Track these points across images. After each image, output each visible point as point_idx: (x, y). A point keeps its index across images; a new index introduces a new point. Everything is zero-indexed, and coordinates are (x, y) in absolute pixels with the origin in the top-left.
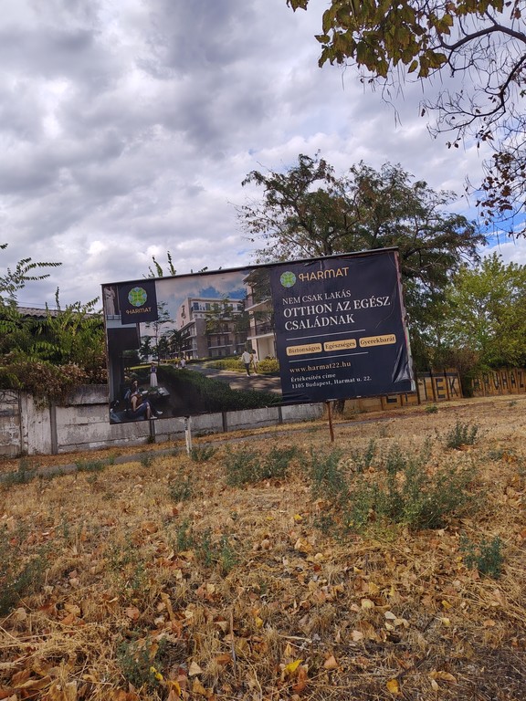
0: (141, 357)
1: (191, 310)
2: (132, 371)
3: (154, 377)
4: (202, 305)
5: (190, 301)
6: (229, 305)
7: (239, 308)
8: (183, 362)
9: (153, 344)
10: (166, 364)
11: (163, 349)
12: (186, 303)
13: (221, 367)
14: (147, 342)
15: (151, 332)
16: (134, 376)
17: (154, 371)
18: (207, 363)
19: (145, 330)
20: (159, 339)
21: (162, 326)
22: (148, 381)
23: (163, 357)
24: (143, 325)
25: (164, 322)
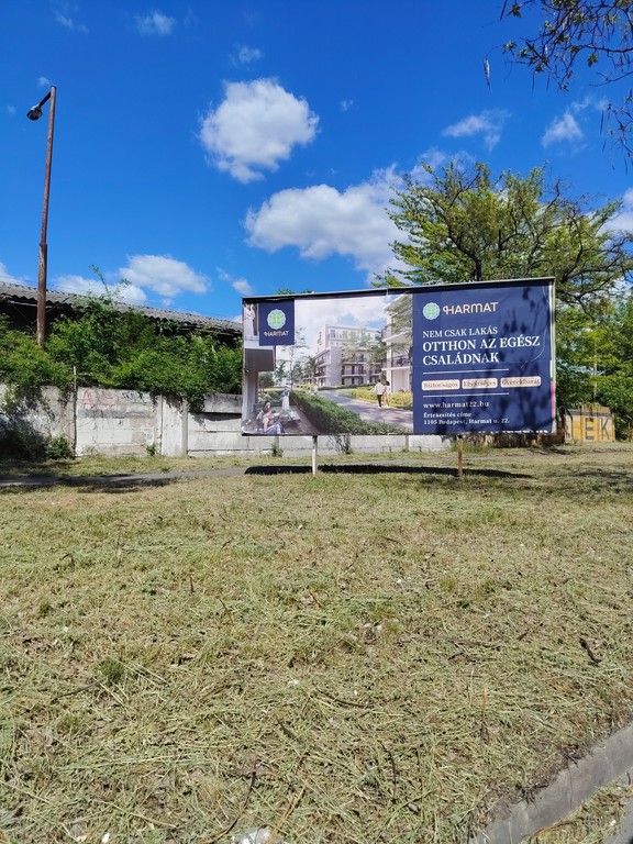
0: (275, 379)
1: (328, 337)
2: (266, 392)
3: (286, 400)
4: (339, 332)
5: (327, 328)
6: (367, 335)
7: (377, 338)
8: (316, 388)
9: (287, 369)
10: (299, 389)
11: (296, 375)
12: (323, 330)
13: (353, 396)
14: (282, 366)
15: (286, 356)
17: (286, 394)
18: (338, 391)
19: (281, 353)
20: (294, 364)
21: (298, 351)
23: (296, 381)
24: (279, 349)
25: (300, 347)
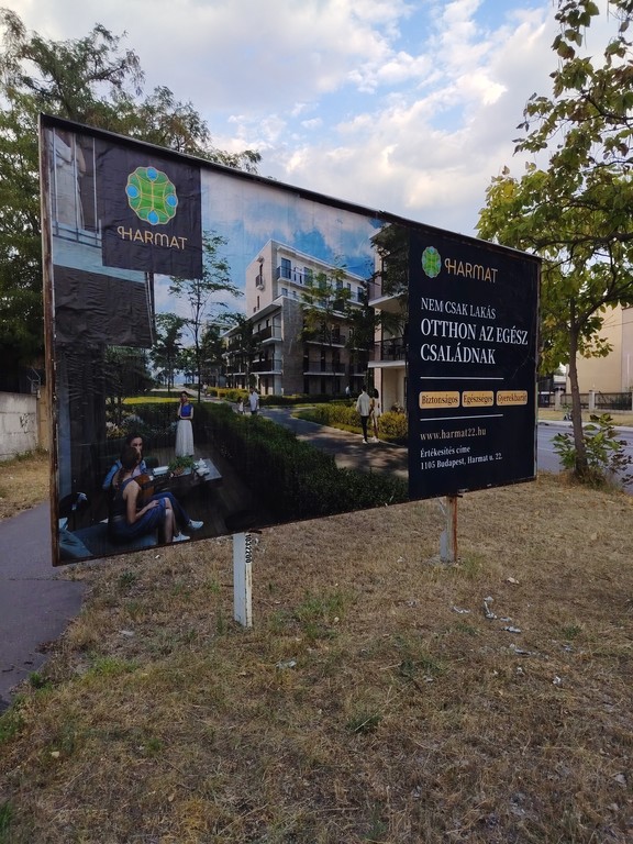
0: (154, 371)
1: (276, 275)
2: (129, 408)
3: (185, 430)
4: (298, 267)
5: (274, 251)
6: (345, 286)
7: (361, 297)
8: (254, 398)
9: (187, 341)
10: (218, 401)
11: (209, 356)
12: (266, 253)
14: (173, 334)
15: (183, 308)
16: (132, 422)
17: (186, 414)
19: (169, 297)
20: (203, 331)
21: (210, 297)
22: (170, 441)
23: (211, 382)
24: (162, 283)
25: (217, 287)
